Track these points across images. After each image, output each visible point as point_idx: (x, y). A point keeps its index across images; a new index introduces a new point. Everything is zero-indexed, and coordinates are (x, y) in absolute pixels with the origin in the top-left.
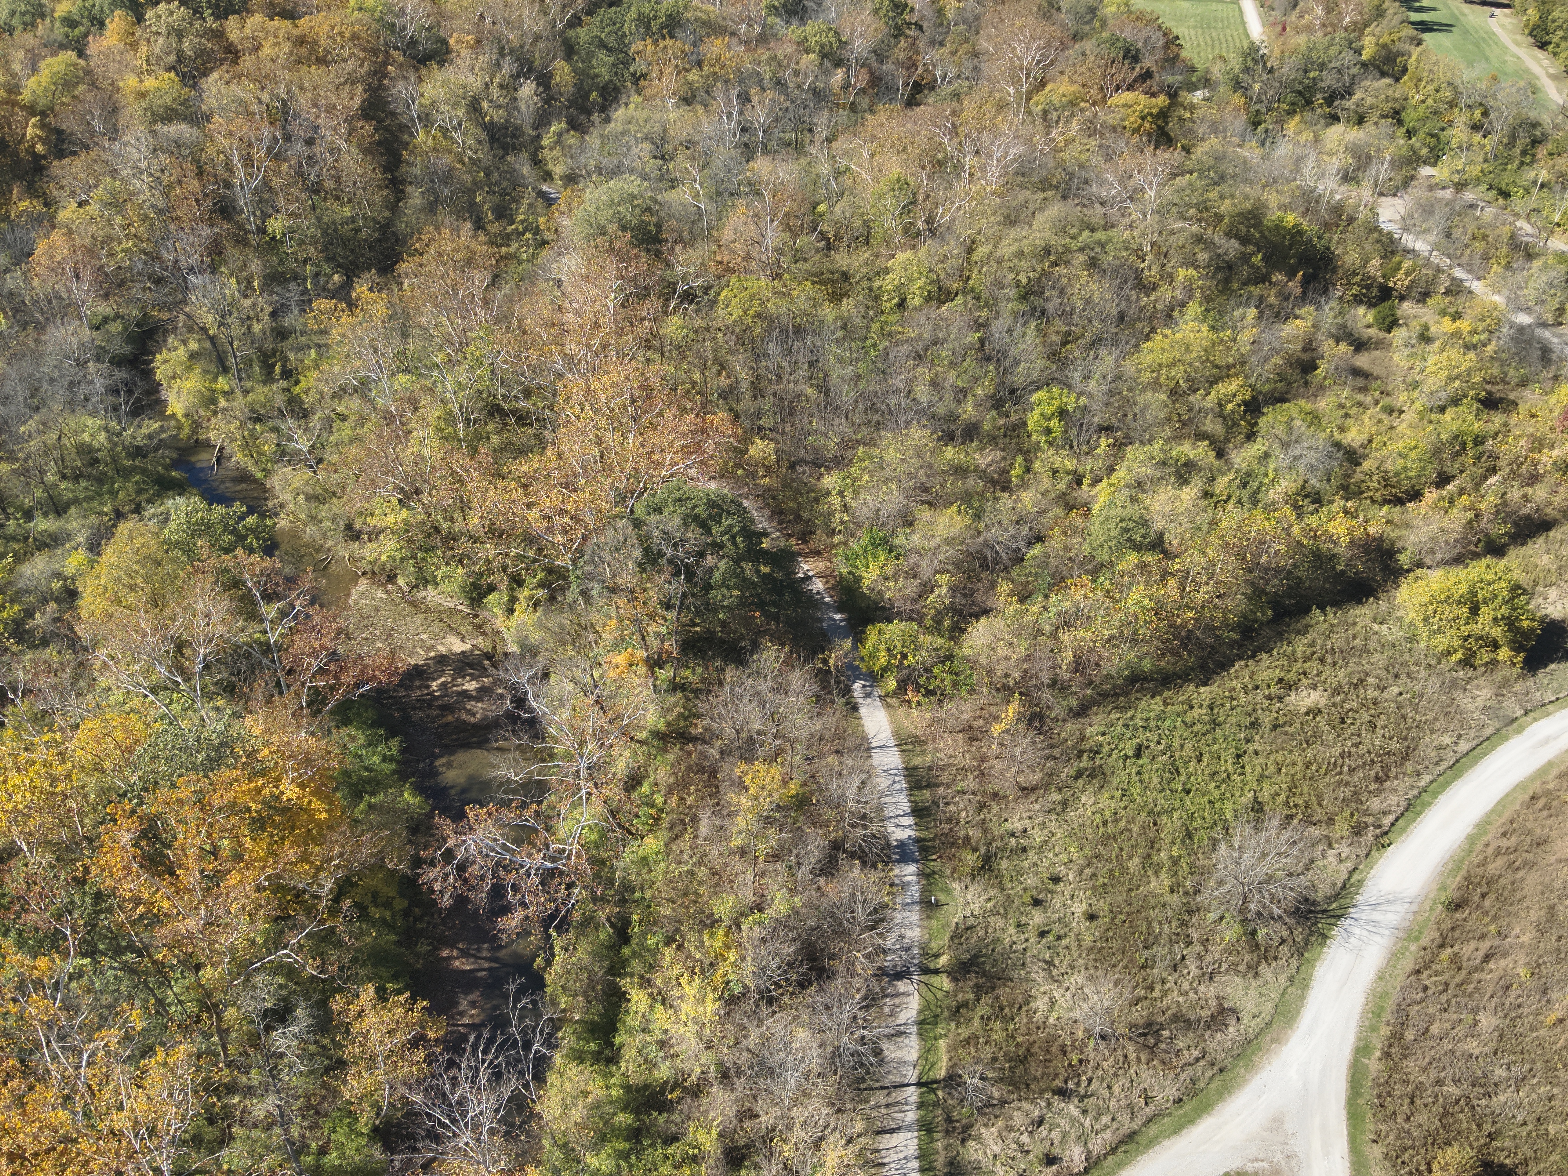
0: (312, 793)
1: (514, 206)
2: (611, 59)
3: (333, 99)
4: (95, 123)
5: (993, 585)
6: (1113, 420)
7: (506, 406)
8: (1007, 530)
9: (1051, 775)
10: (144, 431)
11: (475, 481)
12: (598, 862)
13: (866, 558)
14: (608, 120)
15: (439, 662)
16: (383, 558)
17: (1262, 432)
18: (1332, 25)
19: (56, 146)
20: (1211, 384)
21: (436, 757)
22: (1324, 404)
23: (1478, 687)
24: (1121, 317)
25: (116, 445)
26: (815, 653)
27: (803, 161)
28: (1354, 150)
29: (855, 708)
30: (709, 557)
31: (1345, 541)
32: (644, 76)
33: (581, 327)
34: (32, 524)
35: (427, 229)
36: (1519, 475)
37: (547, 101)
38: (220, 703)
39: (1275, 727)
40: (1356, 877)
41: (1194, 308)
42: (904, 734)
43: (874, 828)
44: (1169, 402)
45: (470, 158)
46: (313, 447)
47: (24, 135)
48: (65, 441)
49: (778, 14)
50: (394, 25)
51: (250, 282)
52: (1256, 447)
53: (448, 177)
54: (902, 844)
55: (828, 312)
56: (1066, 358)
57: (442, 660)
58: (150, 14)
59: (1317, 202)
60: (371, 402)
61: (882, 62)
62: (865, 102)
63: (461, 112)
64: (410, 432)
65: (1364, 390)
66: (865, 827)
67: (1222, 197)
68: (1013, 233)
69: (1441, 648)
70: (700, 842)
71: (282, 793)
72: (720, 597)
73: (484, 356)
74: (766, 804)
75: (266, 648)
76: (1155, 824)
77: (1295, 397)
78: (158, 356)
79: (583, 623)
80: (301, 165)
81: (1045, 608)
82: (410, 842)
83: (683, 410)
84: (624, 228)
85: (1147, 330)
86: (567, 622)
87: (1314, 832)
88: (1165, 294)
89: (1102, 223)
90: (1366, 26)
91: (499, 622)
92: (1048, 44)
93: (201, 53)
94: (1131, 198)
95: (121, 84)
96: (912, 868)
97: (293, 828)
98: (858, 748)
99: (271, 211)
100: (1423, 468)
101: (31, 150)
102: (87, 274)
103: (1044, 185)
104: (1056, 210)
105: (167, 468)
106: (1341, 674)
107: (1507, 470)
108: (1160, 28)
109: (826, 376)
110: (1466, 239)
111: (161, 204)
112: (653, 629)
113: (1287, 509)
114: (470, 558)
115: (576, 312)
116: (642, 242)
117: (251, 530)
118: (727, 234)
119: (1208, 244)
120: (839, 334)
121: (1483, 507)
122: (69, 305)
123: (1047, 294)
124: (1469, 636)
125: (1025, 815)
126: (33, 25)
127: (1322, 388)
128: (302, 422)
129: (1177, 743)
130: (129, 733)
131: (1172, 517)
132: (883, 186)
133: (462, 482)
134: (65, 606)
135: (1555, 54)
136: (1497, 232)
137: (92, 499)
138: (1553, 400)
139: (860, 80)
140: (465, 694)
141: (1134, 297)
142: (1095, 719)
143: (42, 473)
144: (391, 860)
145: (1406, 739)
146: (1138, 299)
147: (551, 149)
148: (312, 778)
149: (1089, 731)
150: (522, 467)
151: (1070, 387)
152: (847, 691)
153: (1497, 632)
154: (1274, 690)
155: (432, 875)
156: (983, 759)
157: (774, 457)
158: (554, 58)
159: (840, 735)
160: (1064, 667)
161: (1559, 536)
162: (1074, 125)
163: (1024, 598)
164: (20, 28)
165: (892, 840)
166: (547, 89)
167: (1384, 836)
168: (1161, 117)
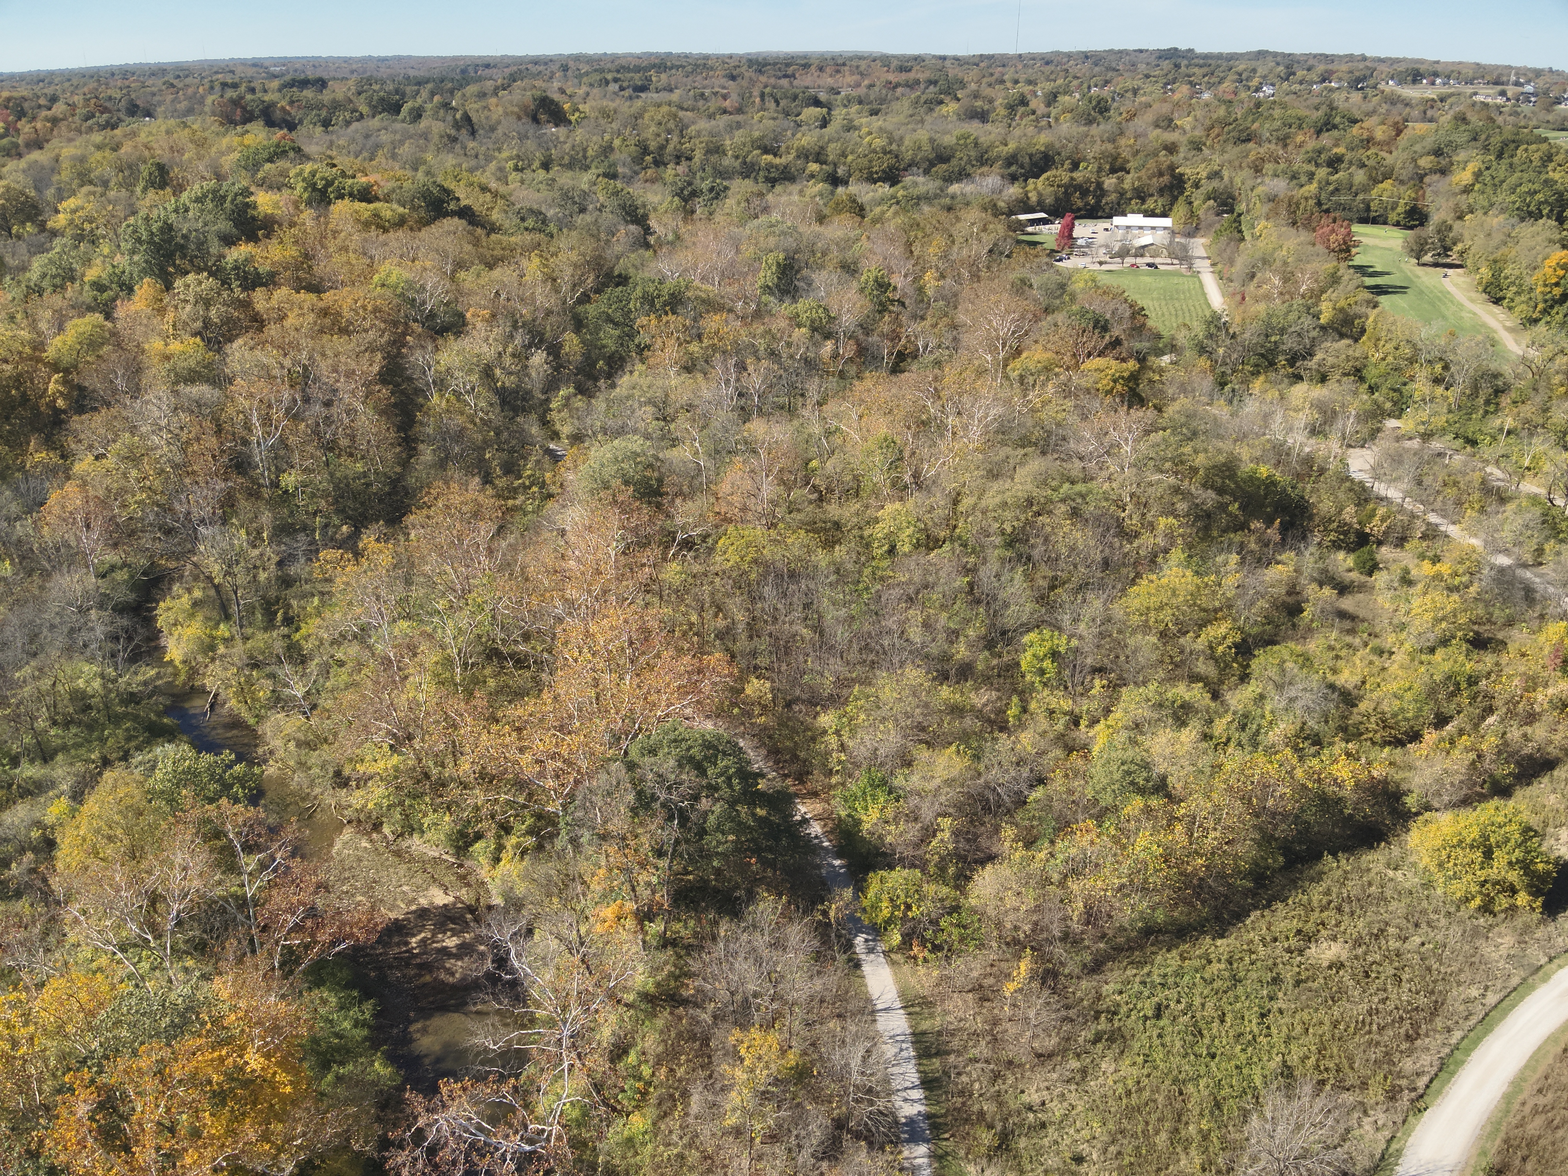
0: (278, 1064)
1: (522, 463)
2: (617, 332)
3: (353, 365)
4: (119, 381)
5: (997, 830)
6: (1106, 660)
7: (504, 650)
8: (1007, 771)
9: (1068, 1039)
10: (140, 678)
11: (468, 726)
12: (578, 1144)
13: (865, 800)
14: (613, 386)
15: (420, 916)
16: (370, 806)
17: (1256, 674)
18: (1289, 292)
19: (77, 402)
20: (1200, 629)
21: (411, 1022)
22: (1314, 646)
23: (1500, 935)
24: (1106, 564)
25: (110, 691)
26: (814, 903)
27: (795, 422)
28: (1320, 406)
29: (858, 965)
30: (704, 800)
31: (1350, 784)
32: (648, 347)
33: (583, 573)
34: (17, 771)
35: (436, 484)
36: (1517, 715)
37: (556, 369)
38: (190, 963)
39: (1298, 983)
40: (1394, 1146)
41: (1177, 555)
42: (911, 994)
43: (881, 1104)
44: (1160, 645)
45: (481, 419)
46: (308, 693)
47: (46, 390)
48: (59, 687)
49: (772, 293)
50: (414, 300)
51: (259, 533)
52: (1250, 689)
53: (460, 435)
54: (911, 1121)
55: (821, 558)
56: (1055, 601)
57: (423, 913)
58: (178, 283)
59: (1288, 454)
60: (370, 647)
61: (868, 334)
62: (852, 370)
63: (474, 378)
64: (406, 677)
65: (1352, 632)
66: (871, 1103)
67: (1196, 452)
68: (996, 486)
69: (1458, 895)
70: (691, 1120)
71: (247, 1063)
72: (714, 843)
73: (485, 602)
74: (762, 1075)
75: (242, 903)
76: (1181, 1093)
77: (1284, 639)
78: (162, 604)
79: (571, 872)
80: (318, 425)
81: (1052, 855)
82: (379, 1119)
83: (680, 651)
84: (627, 483)
85: (1132, 575)
86: (553, 872)
87: (1348, 1098)
88: (1147, 542)
89: (1081, 475)
90: (1323, 291)
91: (484, 872)
92: (1022, 317)
93: (228, 321)
94: (1108, 453)
95: (146, 347)
96: (922, 1149)
97: (255, 1104)
98: (861, 1011)
99: (285, 466)
100: (1420, 710)
101: (52, 404)
102: (97, 525)
103: (1024, 442)
104: (1036, 464)
105: (159, 714)
106: (1361, 924)
107: (1504, 710)
108: (1126, 301)
109: (820, 617)
110: (1437, 486)
111: (178, 459)
112: (643, 877)
113: (1288, 751)
114: (458, 806)
115: (579, 560)
116: (643, 495)
117: (237, 778)
118: (725, 488)
119: (1186, 495)
120: (833, 578)
121: (1484, 747)
122: (77, 554)
123: (1032, 541)
124: (1486, 881)
125: (1043, 1085)
126: (63, 287)
127: (1310, 630)
128: (300, 668)
129: (1197, 1001)
130: (94, 995)
131: (1173, 759)
132: (871, 444)
133: (455, 726)
134: (42, 856)
135: (1510, 308)
136: (1467, 478)
137: (81, 745)
138: (1542, 638)
139: (848, 350)
140: (444, 951)
141: (1117, 545)
142: (1109, 976)
143: (33, 719)
144: (357, 1142)
145: (1432, 992)
146: (1121, 546)
147: (559, 412)
148: (278, 1048)
149: (1107, 989)
150: (516, 711)
151: (1060, 629)
152: (849, 946)
153: (1513, 876)
154: (1293, 942)
155: (400, 1160)
156: (996, 1022)
157: (770, 696)
158: (565, 330)
159: (842, 997)
160: (1075, 919)
161: (1563, 776)
162: (1050, 388)
163: (1030, 843)
164: (50, 290)
165: (900, 1116)
166: (558, 358)
167: (1420, 1100)
168: (1132, 379)
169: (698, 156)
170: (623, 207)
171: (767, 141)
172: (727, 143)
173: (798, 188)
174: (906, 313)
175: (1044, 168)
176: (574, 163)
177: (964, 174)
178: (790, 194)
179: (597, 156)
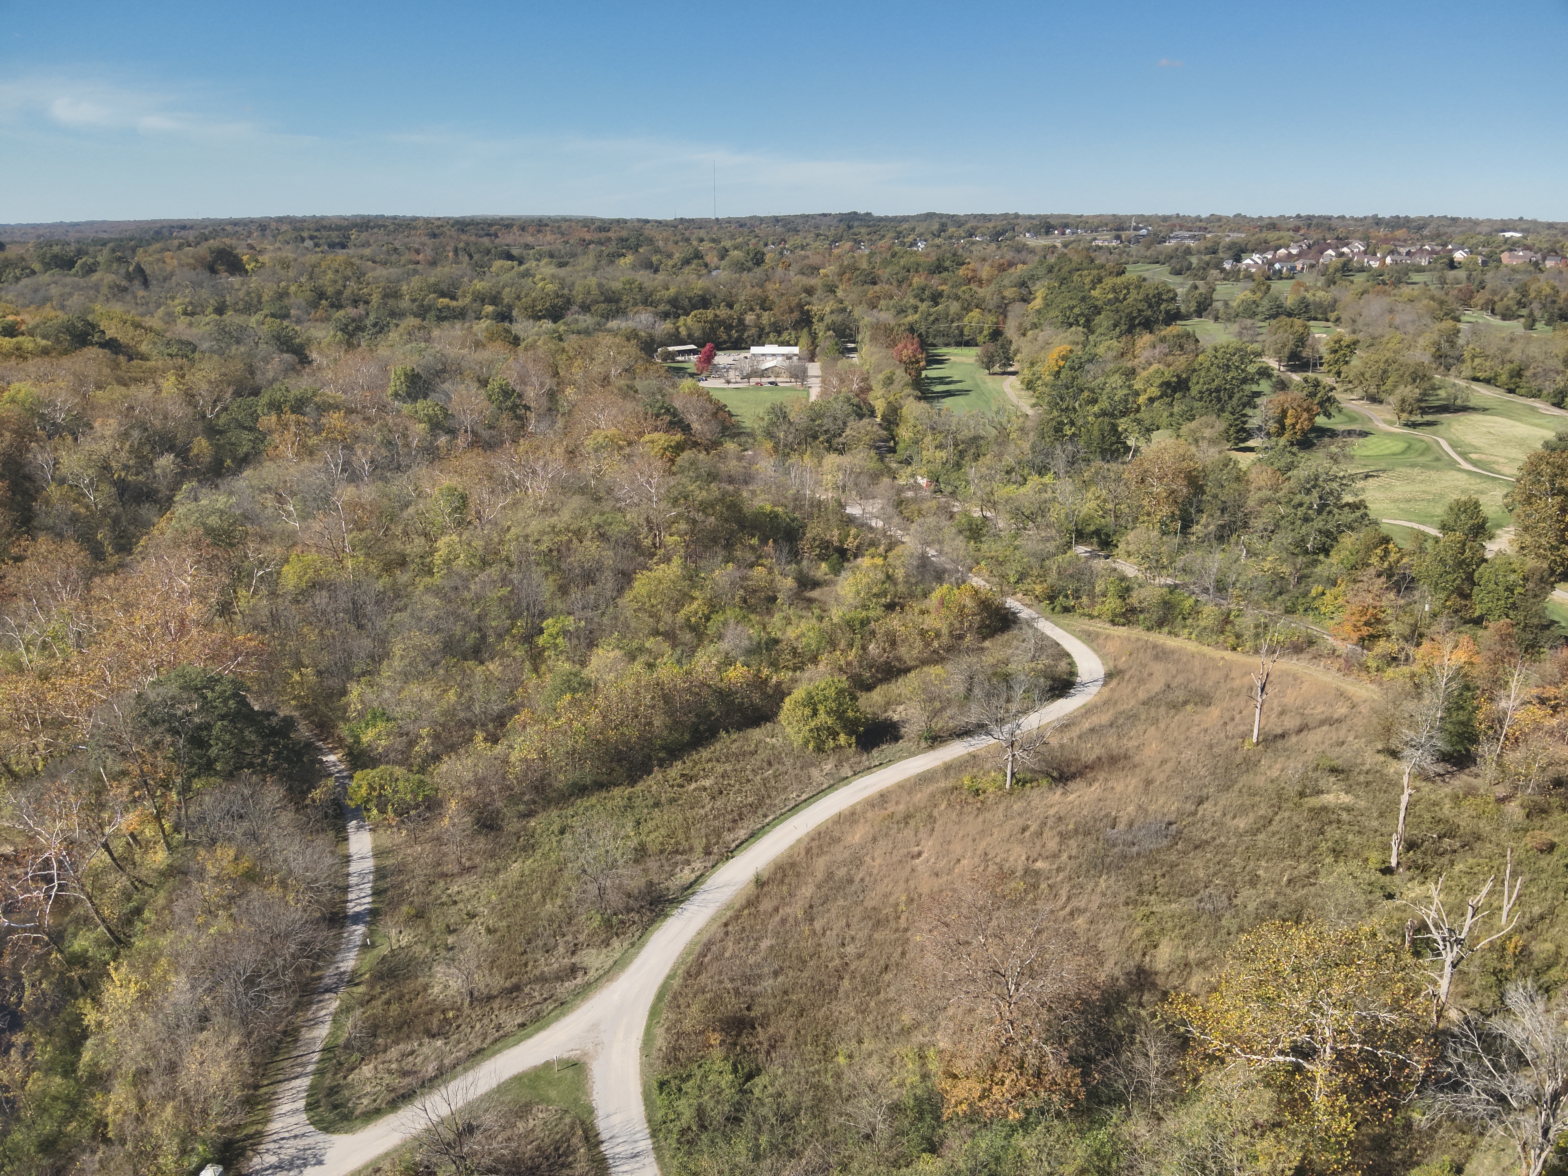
5: (472, 737)
9: (493, 856)
14: (235, 479)
23: (826, 764)
29: (346, 838)
37: (183, 468)
40: (699, 880)
43: (339, 908)
45: (99, 509)
50: (44, 414)
54: (358, 914)
59: (805, 501)
63: (94, 474)
65: (806, 608)
67: (700, 489)
68: (539, 519)
69: (801, 742)
89: (611, 510)
96: (361, 926)
124: (815, 728)
132: (437, 494)
142: (538, 816)
149: (532, 824)
158: (196, 436)
160: (513, 781)
163: (494, 743)
165: (350, 912)
166: (186, 460)
167: (729, 854)
168: (679, 448)
169: (375, 299)
170: (277, 338)
171: (444, 287)
172: (405, 287)
173: (467, 325)
174: (532, 416)
175: (694, 307)
176: (249, 308)
177: (619, 312)
178: (457, 330)
179: (272, 301)
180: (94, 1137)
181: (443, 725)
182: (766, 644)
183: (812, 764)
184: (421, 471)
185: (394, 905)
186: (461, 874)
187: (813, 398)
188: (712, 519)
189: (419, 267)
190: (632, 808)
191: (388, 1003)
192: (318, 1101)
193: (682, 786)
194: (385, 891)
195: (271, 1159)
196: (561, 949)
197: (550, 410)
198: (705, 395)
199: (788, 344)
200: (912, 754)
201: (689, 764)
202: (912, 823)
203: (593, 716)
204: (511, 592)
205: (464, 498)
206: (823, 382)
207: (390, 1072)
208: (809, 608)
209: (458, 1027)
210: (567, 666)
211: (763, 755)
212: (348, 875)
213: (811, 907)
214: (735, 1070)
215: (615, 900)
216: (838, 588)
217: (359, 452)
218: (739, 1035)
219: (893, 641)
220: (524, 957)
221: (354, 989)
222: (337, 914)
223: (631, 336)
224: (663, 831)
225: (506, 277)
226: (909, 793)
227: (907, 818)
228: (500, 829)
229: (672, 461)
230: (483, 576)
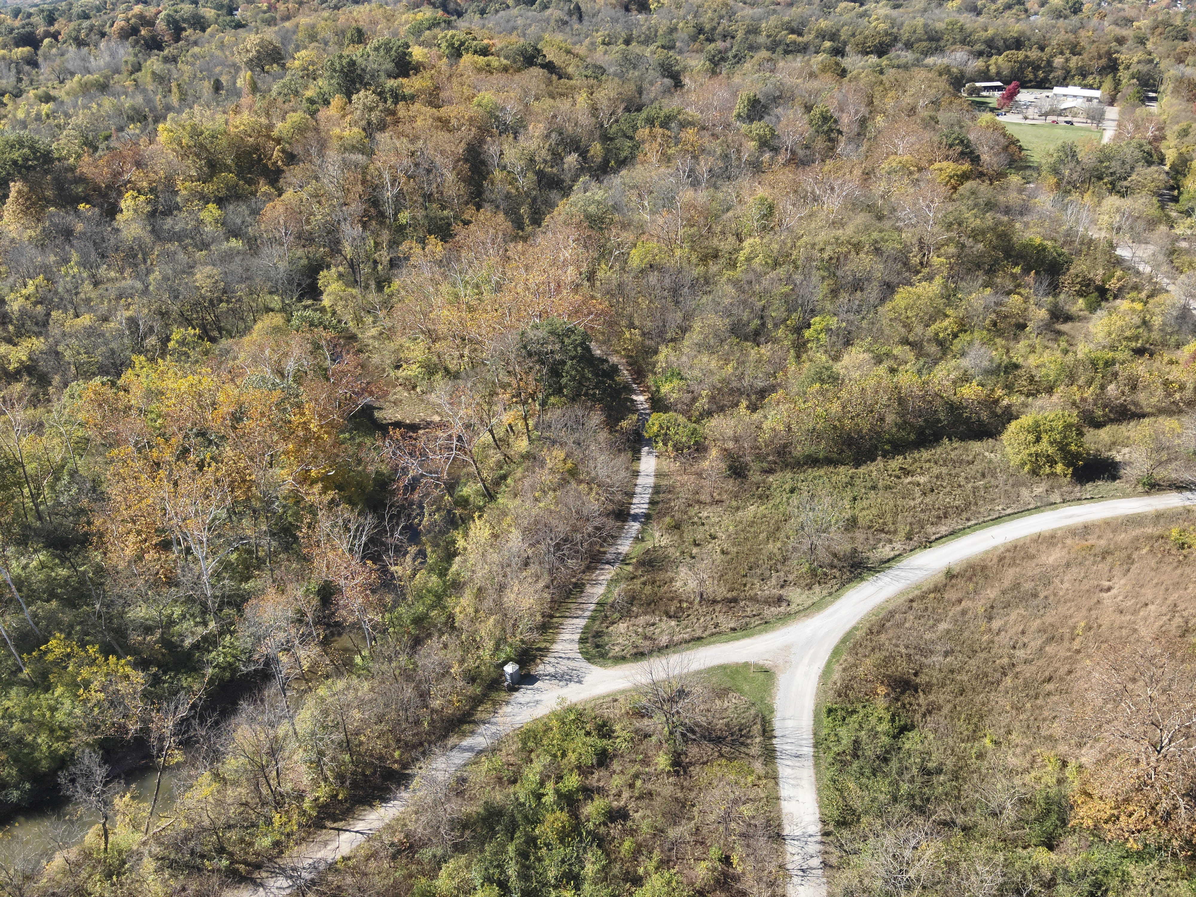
4: (312, 149)
5: (738, 403)
14: (616, 176)
16: (412, 377)
23: (1037, 487)
28: (1124, 212)
29: (639, 459)
37: (582, 165)
40: (898, 558)
42: (662, 471)
47: (272, 154)
50: (496, 114)
51: (381, 243)
54: (637, 514)
58: (356, 98)
63: (523, 163)
67: (975, 217)
69: (1018, 463)
78: (322, 274)
80: (423, 183)
84: (585, 216)
87: (883, 536)
93: (381, 121)
94: (916, 217)
95: (331, 132)
96: (637, 524)
98: (633, 475)
99: (401, 207)
101: (275, 163)
102: (291, 226)
111: (340, 195)
124: (1035, 454)
125: (712, 511)
142: (776, 475)
149: (770, 479)
153: (1051, 450)
158: (594, 141)
162: (905, 181)
163: (754, 411)
165: (632, 512)
166: (585, 159)
167: (928, 543)
168: (964, 177)
169: (740, 35)
170: (662, 65)
171: (794, 24)
172: (764, 25)
173: (807, 58)
174: (843, 139)
175: (1008, 48)
176: (647, 41)
177: (939, 50)
178: (797, 62)
179: (665, 35)
180: (446, 624)
181: (720, 390)
182: (1006, 367)
183: (1024, 484)
184: (745, 182)
185: (661, 515)
186: (711, 504)
187: (1105, 140)
188: (981, 246)
189: (778, 8)
190: (852, 485)
191: (644, 583)
192: (587, 638)
193: (899, 478)
194: (657, 503)
195: (550, 669)
196: (774, 581)
197: (859, 134)
198: (1001, 129)
199: (1091, 87)
200: (1125, 495)
201: (909, 460)
202: (1109, 559)
203: (835, 405)
204: (793, 290)
205: (771, 208)
206: (1119, 125)
207: (636, 633)
208: (1056, 340)
209: (689, 615)
210: (824, 358)
211: (978, 466)
212: (636, 485)
213: (992, 607)
214: (893, 720)
215: (823, 555)
216: (1090, 326)
217: (702, 163)
218: (903, 693)
219: (1134, 385)
220: (744, 580)
221: (625, 567)
222: (623, 511)
223: (946, 70)
224: (874, 511)
225: (846, 17)
226: (1114, 531)
227: (1105, 554)
228: (745, 477)
229: (955, 188)
230: (773, 275)
